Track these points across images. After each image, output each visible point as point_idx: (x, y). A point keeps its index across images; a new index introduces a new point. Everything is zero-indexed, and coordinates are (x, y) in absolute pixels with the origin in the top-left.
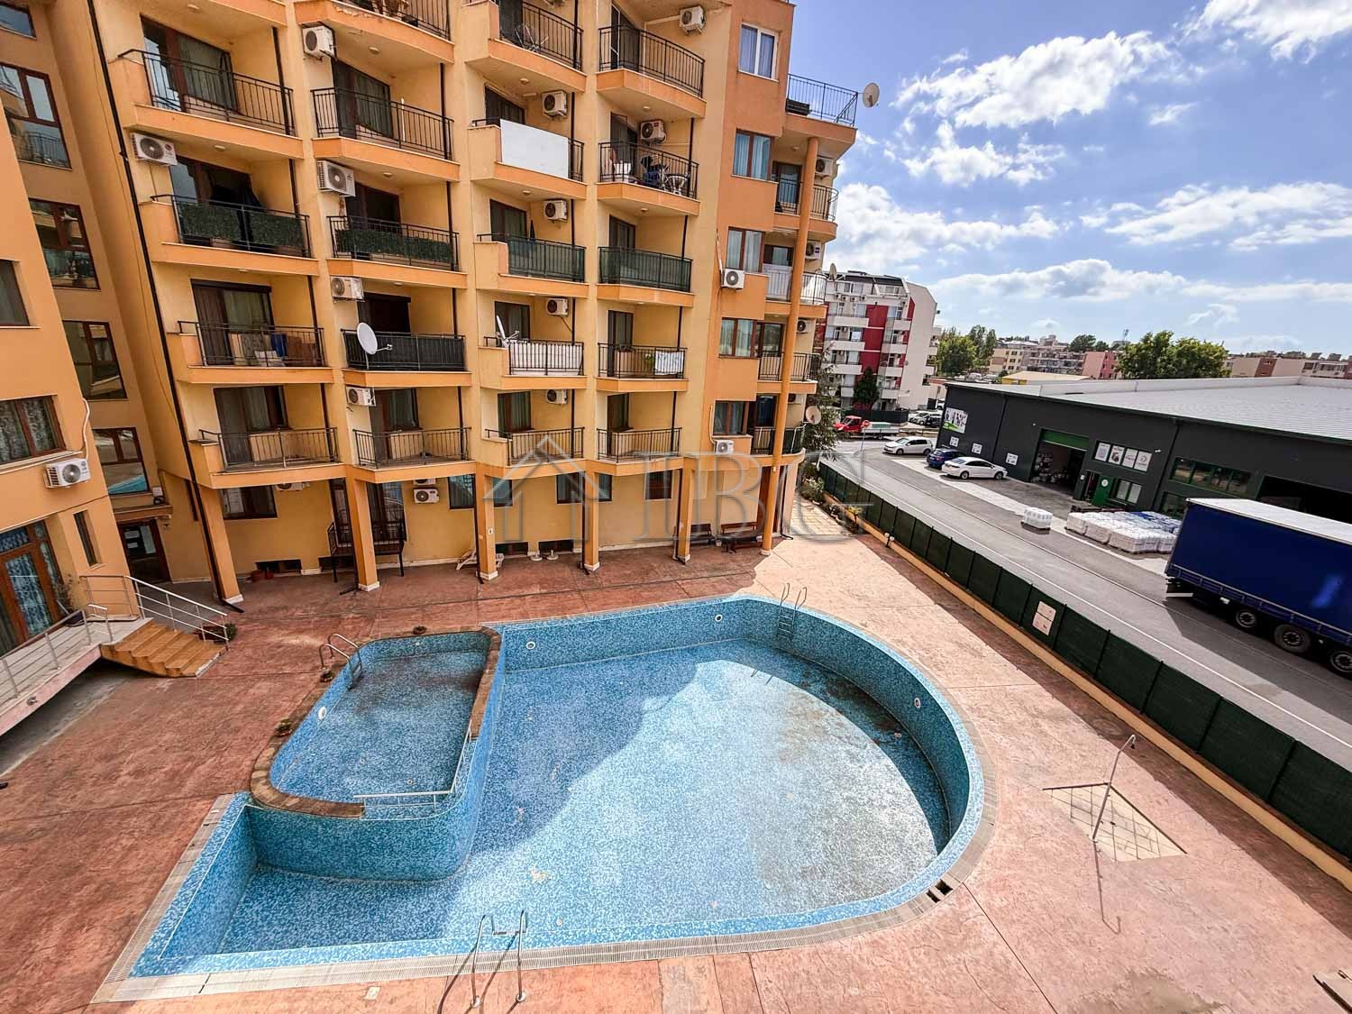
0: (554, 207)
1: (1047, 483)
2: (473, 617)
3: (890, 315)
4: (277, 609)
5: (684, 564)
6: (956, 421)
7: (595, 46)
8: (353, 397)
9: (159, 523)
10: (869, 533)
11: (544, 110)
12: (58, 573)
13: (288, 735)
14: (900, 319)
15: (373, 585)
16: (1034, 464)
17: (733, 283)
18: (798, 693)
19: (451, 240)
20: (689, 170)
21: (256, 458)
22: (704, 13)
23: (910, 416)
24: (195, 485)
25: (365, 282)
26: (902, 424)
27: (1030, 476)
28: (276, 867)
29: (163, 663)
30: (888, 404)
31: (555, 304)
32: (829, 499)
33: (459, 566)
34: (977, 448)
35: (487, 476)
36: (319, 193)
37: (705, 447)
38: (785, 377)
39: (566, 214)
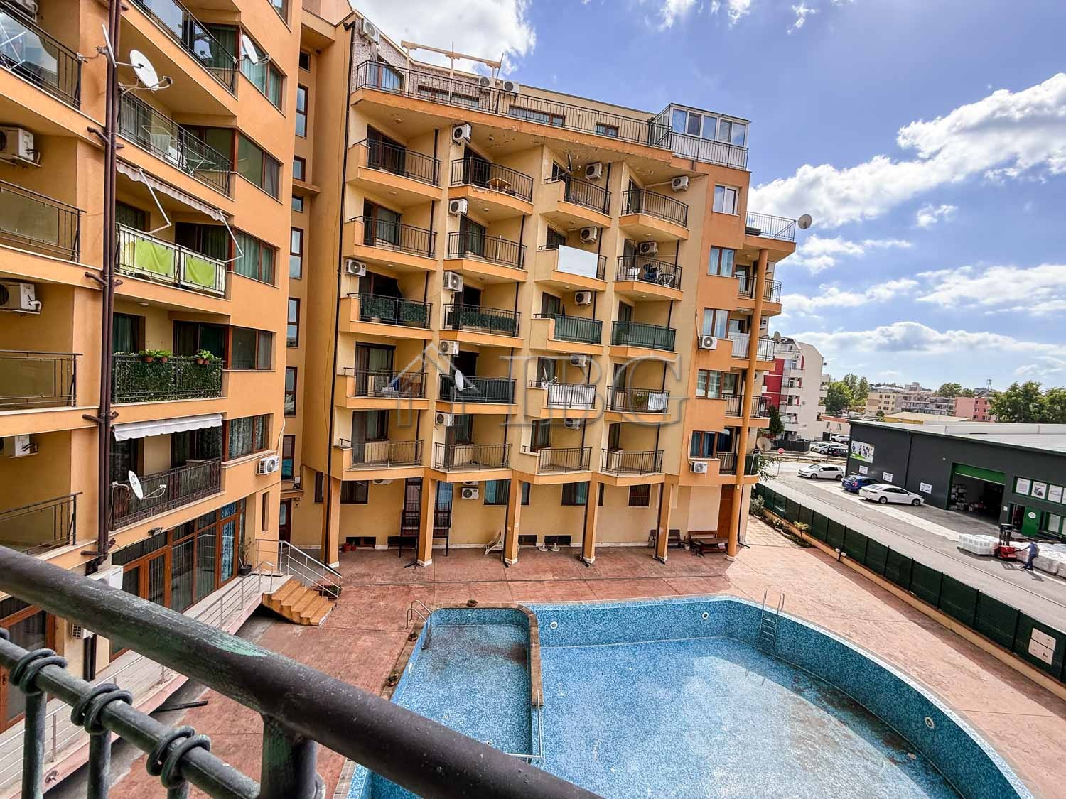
0: (583, 296)
2: (509, 596)
3: (786, 366)
4: (364, 575)
5: (664, 563)
7: (619, 201)
8: (440, 419)
9: (293, 503)
10: (816, 547)
11: (581, 238)
12: (243, 536)
13: (395, 685)
14: (794, 369)
16: (950, 494)
17: (708, 346)
18: (794, 699)
19: (515, 318)
20: (675, 272)
21: (366, 461)
22: (689, 180)
23: (812, 446)
24: (329, 477)
25: (461, 344)
26: (805, 453)
27: (949, 504)
29: (299, 613)
30: (790, 435)
32: (770, 515)
33: (488, 551)
34: (888, 476)
35: (520, 481)
36: (442, 290)
37: (684, 467)
38: (746, 414)
39: (591, 300)
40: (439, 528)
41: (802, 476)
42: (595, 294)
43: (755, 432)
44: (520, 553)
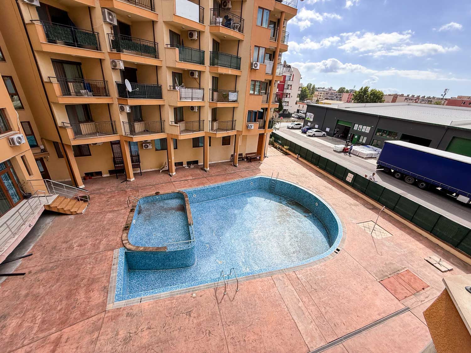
0: (193, 34)
1: (338, 137)
2: (173, 187)
3: (287, 79)
4: (100, 189)
5: (237, 167)
6: (310, 117)
8: (122, 109)
9: (45, 160)
10: (290, 155)
12: (18, 180)
13: (129, 229)
14: (290, 80)
15: (133, 179)
17: (256, 67)
19: (155, 46)
20: (241, 22)
21: (83, 134)
23: (293, 115)
24: (63, 144)
25: (125, 62)
26: (290, 118)
28: (135, 270)
29: (69, 210)
30: (285, 111)
31: (193, 73)
32: (276, 144)
33: (161, 171)
34: (317, 126)
35: (172, 138)
36: (103, 23)
37: (244, 127)
38: (270, 102)
39: (197, 37)
40: (135, 164)
41: (288, 128)
42: (199, 33)
43: (273, 110)
44: (176, 170)
